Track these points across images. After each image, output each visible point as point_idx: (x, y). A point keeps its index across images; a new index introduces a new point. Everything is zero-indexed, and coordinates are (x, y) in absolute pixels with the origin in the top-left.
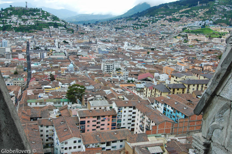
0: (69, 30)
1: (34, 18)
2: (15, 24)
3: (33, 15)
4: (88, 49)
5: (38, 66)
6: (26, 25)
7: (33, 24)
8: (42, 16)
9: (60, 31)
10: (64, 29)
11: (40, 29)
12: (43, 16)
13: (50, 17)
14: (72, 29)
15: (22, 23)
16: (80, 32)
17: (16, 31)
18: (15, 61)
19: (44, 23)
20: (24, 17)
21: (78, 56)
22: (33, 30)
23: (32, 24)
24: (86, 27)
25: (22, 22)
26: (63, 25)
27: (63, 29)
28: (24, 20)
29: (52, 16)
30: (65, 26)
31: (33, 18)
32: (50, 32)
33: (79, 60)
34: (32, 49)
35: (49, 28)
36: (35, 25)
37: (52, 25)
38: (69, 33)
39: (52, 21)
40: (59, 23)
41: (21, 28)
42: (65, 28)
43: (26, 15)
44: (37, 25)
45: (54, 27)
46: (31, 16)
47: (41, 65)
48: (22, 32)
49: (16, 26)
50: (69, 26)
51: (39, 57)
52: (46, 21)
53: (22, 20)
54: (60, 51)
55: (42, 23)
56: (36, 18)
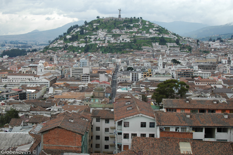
0: (184, 48)
1: (130, 32)
2: (102, 42)
3: (129, 27)
4: (212, 69)
5: (127, 91)
6: (118, 43)
7: (128, 40)
8: (142, 28)
9: (169, 50)
10: (176, 47)
11: (138, 48)
12: (144, 28)
13: (154, 29)
14: (190, 46)
15: (113, 41)
16: (202, 50)
17: (102, 53)
18: (94, 84)
19: (145, 39)
20: (115, 32)
21: (193, 77)
22: (128, 50)
23: (126, 41)
24: (213, 43)
25: (112, 39)
26: (175, 41)
27: (174, 47)
28: (115, 36)
29: (158, 28)
30: (177, 42)
31: (128, 33)
32: (153, 51)
33: (194, 82)
34: (121, 70)
35: (152, 46)
36: (131, 42)
37: (156, 42)
38: (184, 53)
39: (156, 35)
40: (168, 37)
41: (110, 48)
42: (177, 45)
43: (118, 28)
44: (134, 43)
45: (159, 44)
46: (126, 30)
47: (131, 89)
48: (111, 54)
49: (103, 45)
50: (184, 41)
51: (131, 80)
52: (147, 35)
53: (112, 36)
54: (165, 72)
55: (141, 39)
56: (133, 32)
